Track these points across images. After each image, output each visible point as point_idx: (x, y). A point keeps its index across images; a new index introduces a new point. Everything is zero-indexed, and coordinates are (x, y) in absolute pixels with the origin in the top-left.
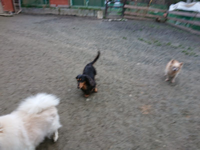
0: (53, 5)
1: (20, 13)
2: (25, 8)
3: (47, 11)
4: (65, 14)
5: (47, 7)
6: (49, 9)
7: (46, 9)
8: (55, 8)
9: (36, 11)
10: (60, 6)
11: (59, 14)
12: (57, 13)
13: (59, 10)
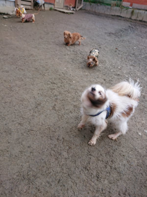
0: (125, 4)
1: (81, 9)
2: (88, 3)
3: (116, 11)
4: (140, 18)
5: (117, 5)
6: (118, 8)
7: (115, 8)
8: (127, 8)
9: (100, 9)
10: (135, 5)
11: (130, 18)
12: (128, 16)
13: (132, 12)
